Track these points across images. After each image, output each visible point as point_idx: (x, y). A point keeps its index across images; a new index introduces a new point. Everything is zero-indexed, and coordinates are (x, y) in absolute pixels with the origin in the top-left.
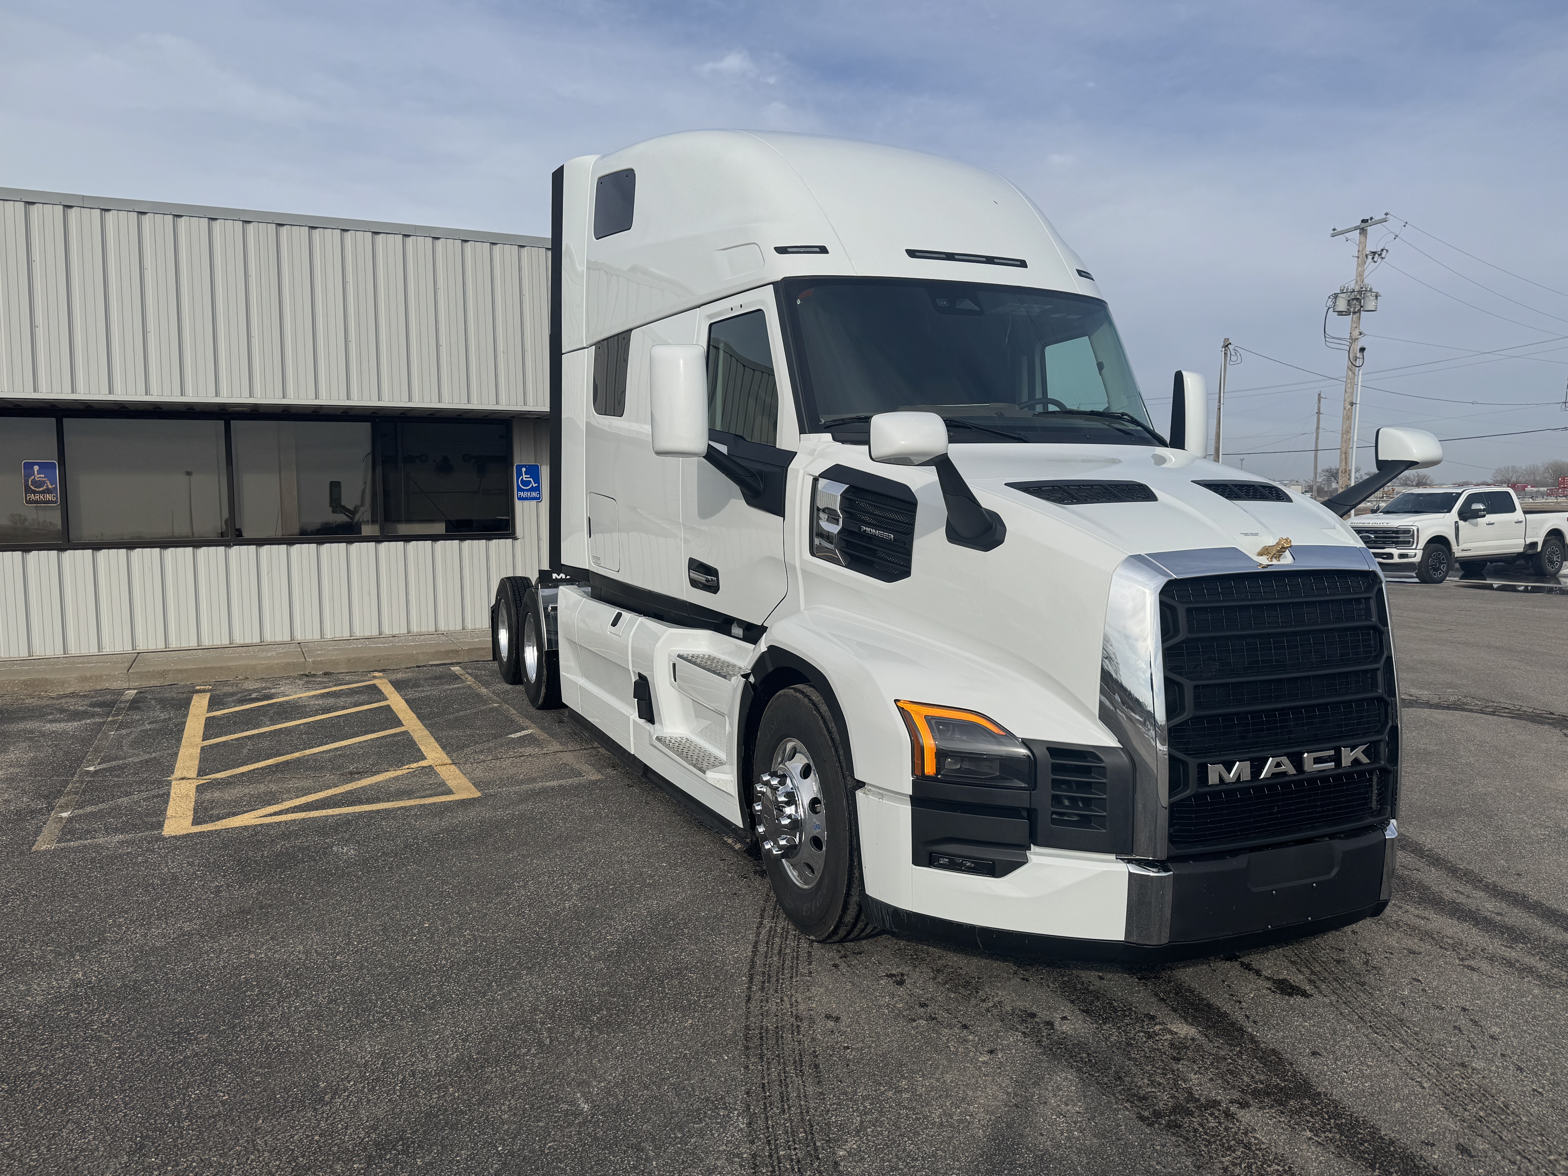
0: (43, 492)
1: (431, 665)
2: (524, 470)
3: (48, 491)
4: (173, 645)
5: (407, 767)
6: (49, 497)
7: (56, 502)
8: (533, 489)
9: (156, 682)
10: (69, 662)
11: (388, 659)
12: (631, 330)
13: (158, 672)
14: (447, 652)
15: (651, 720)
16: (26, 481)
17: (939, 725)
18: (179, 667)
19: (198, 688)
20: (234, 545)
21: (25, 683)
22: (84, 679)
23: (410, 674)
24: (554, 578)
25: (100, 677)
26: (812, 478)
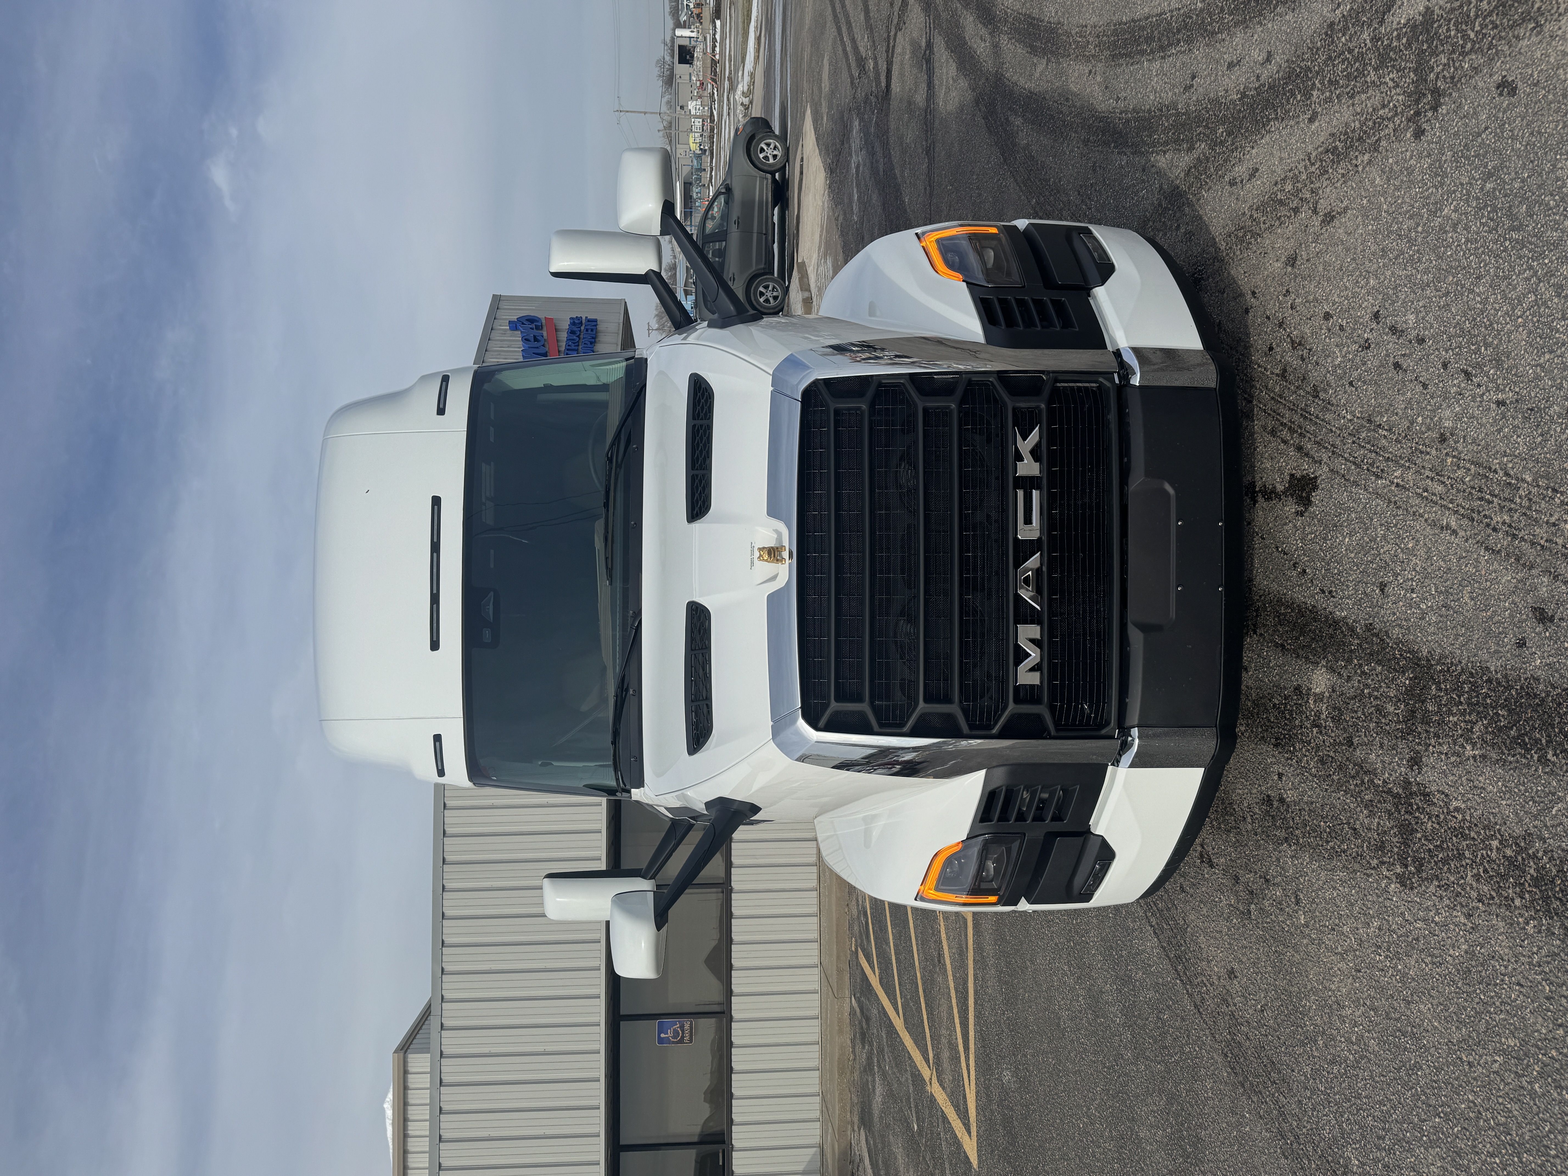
0: (683, 1033)
3: (682, 1027)
4: (815, 935)
6: (687, 1026)
7: (691, 1022)
9: (847, 977)
10: (824, 1043)
13: (838, 975)
16: (673, 1043)
18: (835, 958)
19: (853, 949)
20: (731, 886)
21: (840, 1075)
22: (840, 1031)
25: (839, 1019)
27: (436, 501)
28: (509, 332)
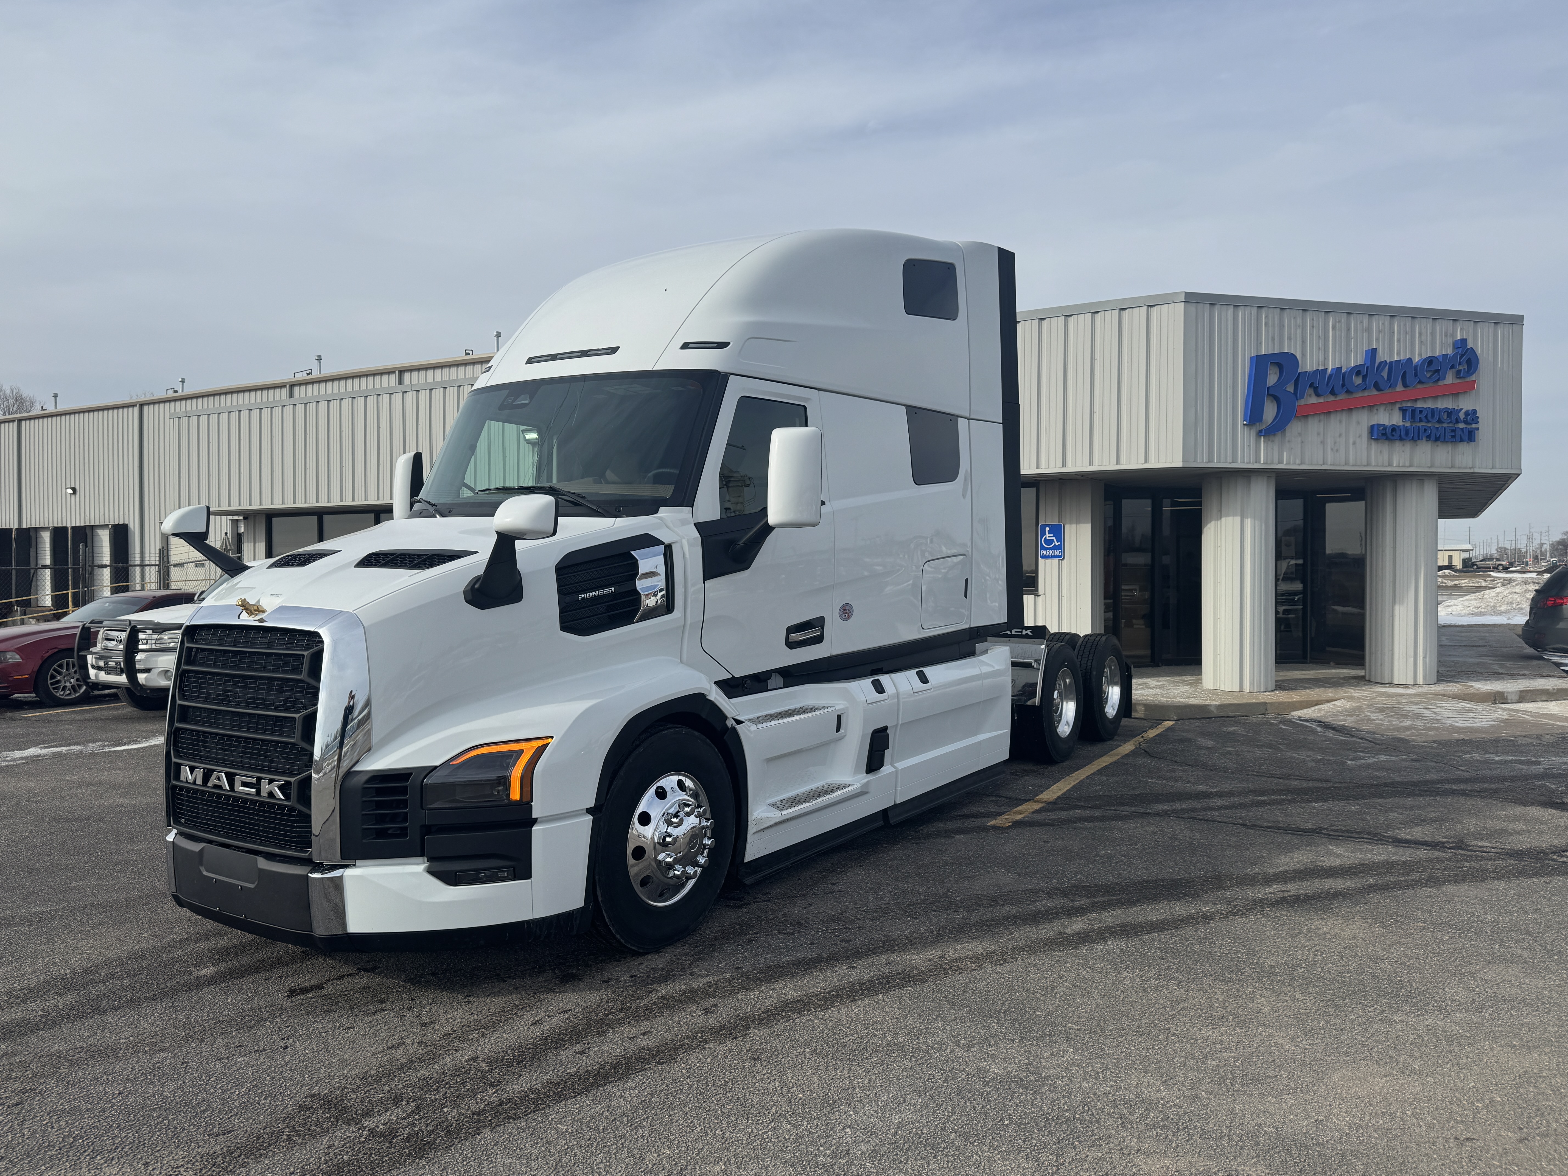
8: (1055, 548)
27: (614, 350)
28: (1450, 341)
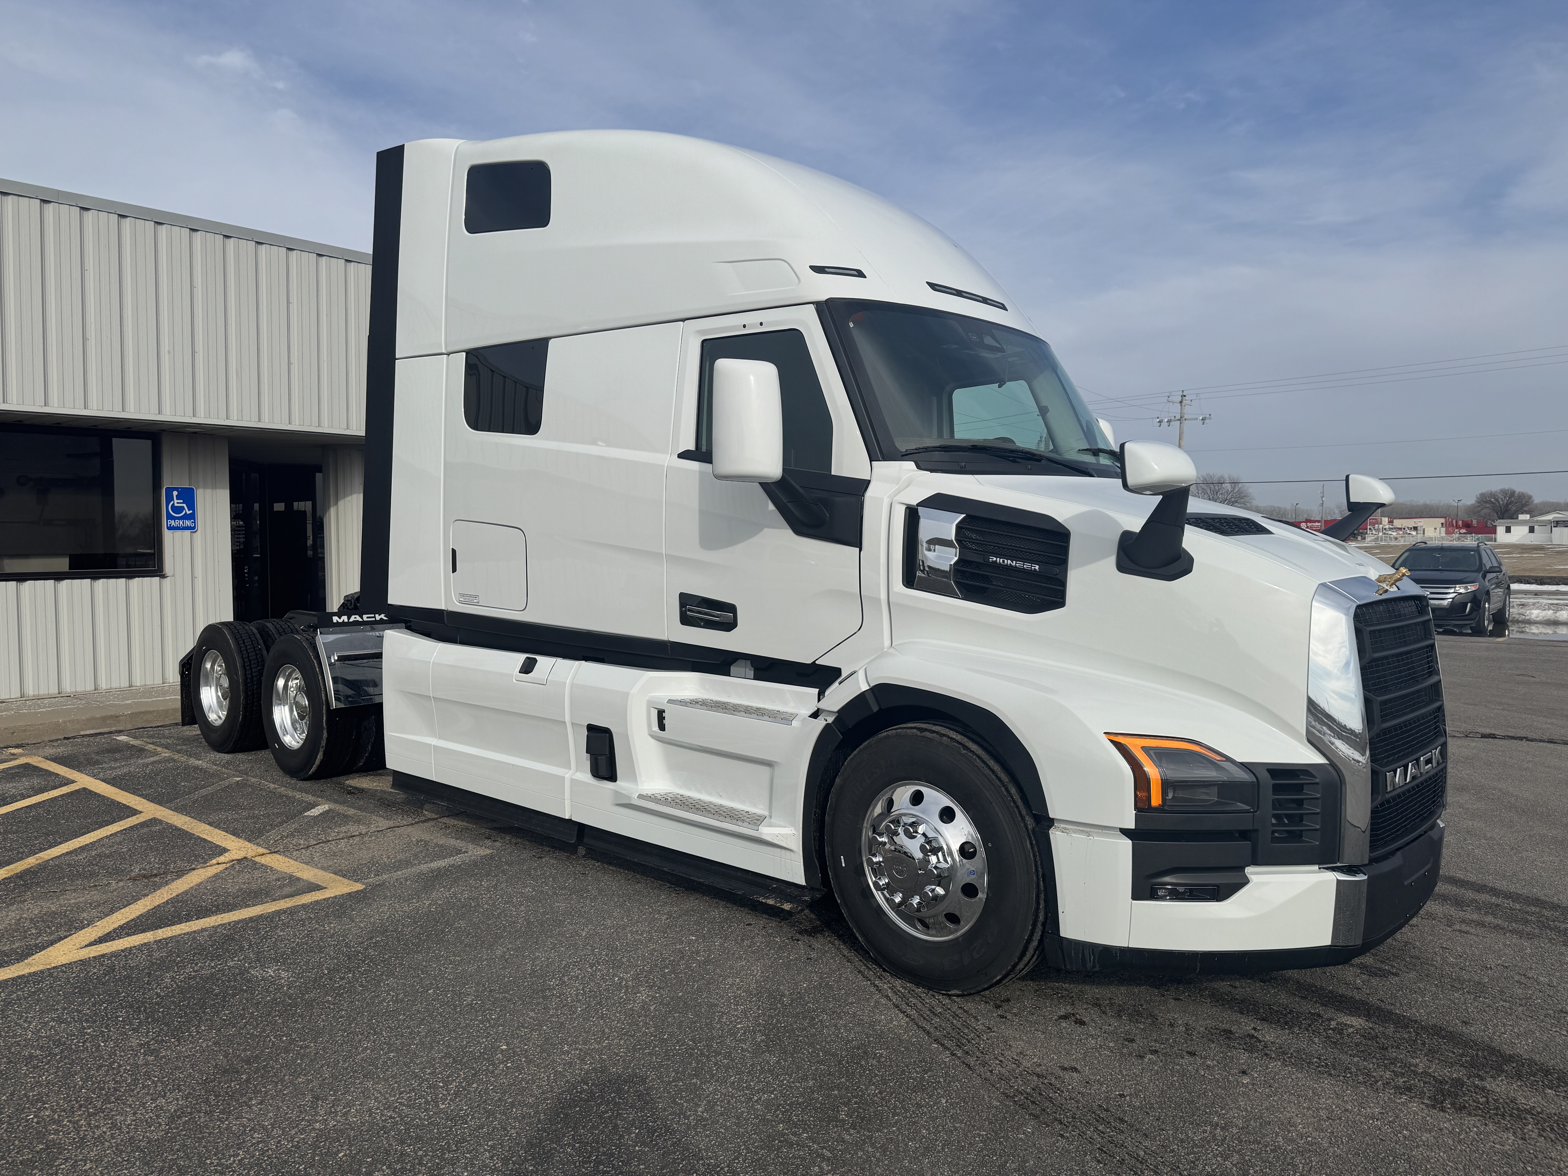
1: (83, 736)
2: (175, 493)
5: (214, 861)
8: (186, 517)
11: (25, 731)
12: (551, 338)
14: (104, 719)
15: (612, 776)
17: (1160, 755)
23: (62, 749)
24: (335, 621)
26: (904, 507)
